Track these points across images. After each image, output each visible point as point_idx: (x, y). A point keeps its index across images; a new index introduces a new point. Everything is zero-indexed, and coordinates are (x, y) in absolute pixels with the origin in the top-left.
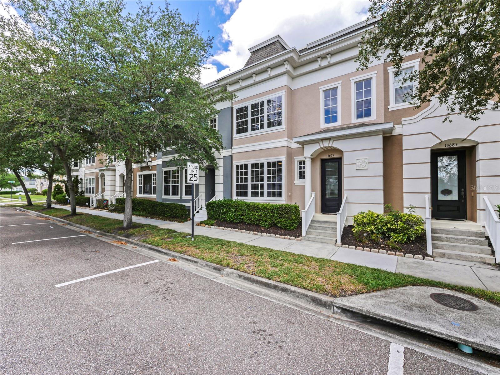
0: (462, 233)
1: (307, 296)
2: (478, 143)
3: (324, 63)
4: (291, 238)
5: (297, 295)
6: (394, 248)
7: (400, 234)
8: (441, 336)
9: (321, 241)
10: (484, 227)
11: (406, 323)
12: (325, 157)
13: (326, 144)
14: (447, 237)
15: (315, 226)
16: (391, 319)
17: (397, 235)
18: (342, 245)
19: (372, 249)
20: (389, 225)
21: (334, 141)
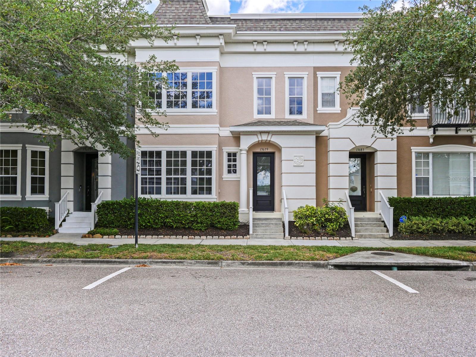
0: (369, 219)
1: (309, 264)
2: (377, 151)
3: (260, 48)
4: (238, 237)
5: (301, 265)
6: (332, 235)
7: (334, 223)
8: (387, 264)
9: (269, 237)
10: (380, 214)
11: (371, 263)
12: (258, 150)
13: (264, 137)
14: (361, 224)
15: (258, 224)
16: (364, 263)
17: (332, 224)
18: (291, 238)
19: (316, 238)
20: (327, 216)
21: (273, 135)
